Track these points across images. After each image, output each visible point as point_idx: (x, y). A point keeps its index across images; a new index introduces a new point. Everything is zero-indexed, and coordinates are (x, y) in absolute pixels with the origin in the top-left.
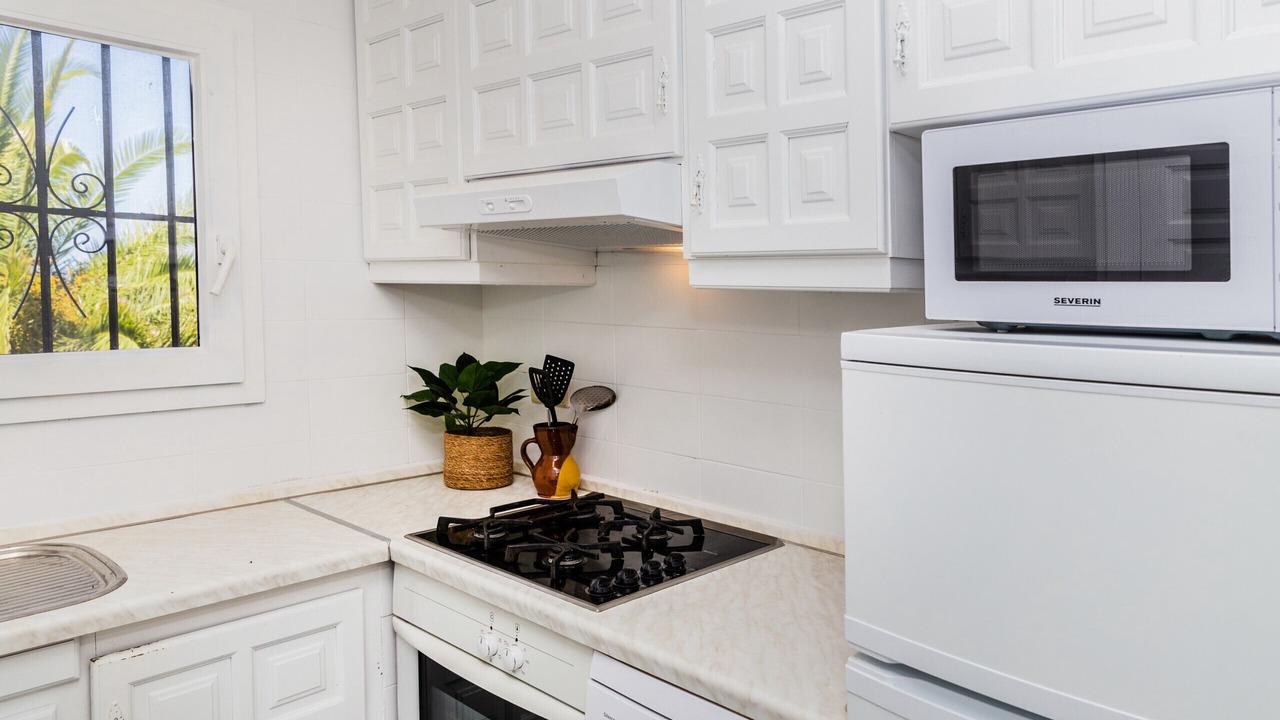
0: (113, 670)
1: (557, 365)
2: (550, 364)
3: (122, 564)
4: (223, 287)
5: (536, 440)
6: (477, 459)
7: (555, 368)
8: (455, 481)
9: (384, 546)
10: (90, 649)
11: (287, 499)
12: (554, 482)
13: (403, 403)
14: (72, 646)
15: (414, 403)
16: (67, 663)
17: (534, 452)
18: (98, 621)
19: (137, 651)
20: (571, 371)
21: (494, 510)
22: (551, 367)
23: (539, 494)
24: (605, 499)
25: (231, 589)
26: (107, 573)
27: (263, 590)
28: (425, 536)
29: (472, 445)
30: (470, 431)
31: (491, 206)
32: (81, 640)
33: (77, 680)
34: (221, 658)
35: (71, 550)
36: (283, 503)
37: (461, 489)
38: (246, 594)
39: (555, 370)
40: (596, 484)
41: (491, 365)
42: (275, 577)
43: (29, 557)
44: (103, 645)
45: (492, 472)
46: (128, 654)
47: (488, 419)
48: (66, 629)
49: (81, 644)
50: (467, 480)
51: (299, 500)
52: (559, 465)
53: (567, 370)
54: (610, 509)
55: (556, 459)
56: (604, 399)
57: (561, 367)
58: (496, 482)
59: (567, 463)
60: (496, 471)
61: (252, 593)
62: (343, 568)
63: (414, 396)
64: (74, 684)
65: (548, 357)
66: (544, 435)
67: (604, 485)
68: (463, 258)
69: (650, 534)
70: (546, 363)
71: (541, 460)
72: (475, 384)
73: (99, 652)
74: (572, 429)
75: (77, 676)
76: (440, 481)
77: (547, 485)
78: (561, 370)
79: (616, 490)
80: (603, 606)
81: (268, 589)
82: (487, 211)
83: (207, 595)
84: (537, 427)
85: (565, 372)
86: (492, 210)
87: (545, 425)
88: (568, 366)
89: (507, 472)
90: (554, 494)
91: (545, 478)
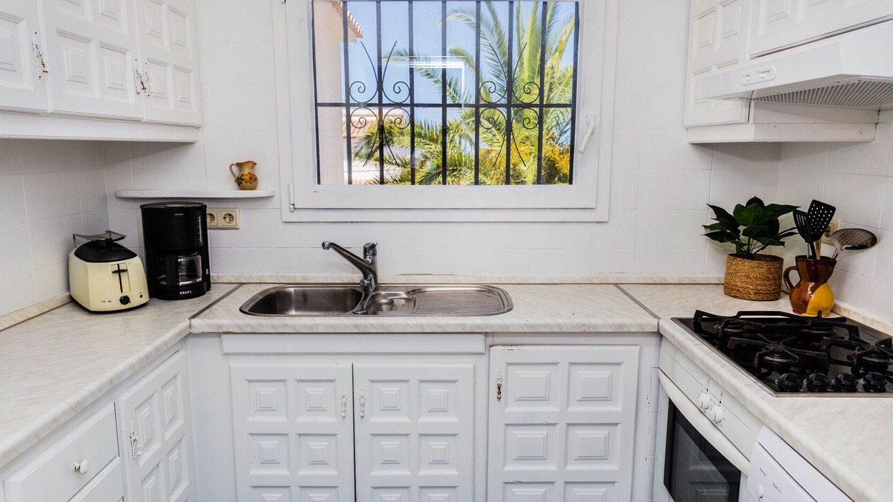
0: (500, 354)
1: (820, 209)
2: (815, 208)
3: (514, 301)
4: (586, 147)
5: (796, 268)
6: (748, 276)
7: (818, 211)
8: (731, 290)
9: (655, 321)
10: (490, 340)
11: (616, 284)
12: (806, 303)
13: (704, 231)
14: (482, 337)
15: (709, 231)
16: (477, 344)
17: (795, 277)
18: (492, 326)
19: (510, 348)
20: (832, 214)
21: (741, 313)
22: (815, 210)
23: (794, 311)
24: (847, 323)
25: (558, 326)
26: (506, 304)
27: (576, 331)
28: (683, 322)
29: (746, 266)
30: (748, 256)
31: (748, 78)
32: (486, 334)
33: (484, 354)
34: (552, 364)
35: (499, 291)
36: (613, 286)
37: (734, 297)
38: (566, 331)
39: (818, 212)
40: (849, 311)
41: (773, 206)
42: (583, 325)
43: (482, 291)
44: (497, 340)
45: (760, 288)
46: (506, 348)
47: (762, 249)
48: (478, 327)
49: (486, 337)
50: (738, 291)
51: (622, 286)
52: (813, 290)
53: (828, 213)
54: (846, 331)
55: (811, 285)
56: (864, 241)
57: (823, 210)
58: (761, 296)
59: (821, 290)
60: (763, 288)
61: (570, 331)
62: (626, 330)
63: (711, 227)
64: (482, 356)
65: (814, 202)
66: (803, 265)
67: (855, 313)
68: (743, 121)
69: (865, 354)
70: (811, 206)
71: (798, 285)
72: (754, 221)
73: (495, 343)
74: (830, 263)
75: (484, 352)
76: (721, 290)
77: (800, 305)
78: (823, 213)
79: (865, 318)
80: (780, 394)
81: (579, 331)
82: (746, 82)
83: (545, 326)
84: (798, 258)
85: (827, 215)
86: (749, 80)
87: (805, 257)
88: (830, 210)
89: (773, 290)
90: (805, 312)
91: (799, 298)
